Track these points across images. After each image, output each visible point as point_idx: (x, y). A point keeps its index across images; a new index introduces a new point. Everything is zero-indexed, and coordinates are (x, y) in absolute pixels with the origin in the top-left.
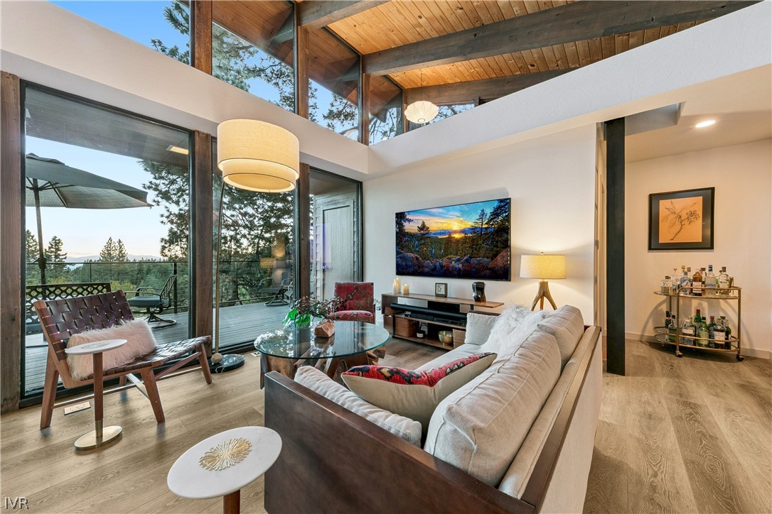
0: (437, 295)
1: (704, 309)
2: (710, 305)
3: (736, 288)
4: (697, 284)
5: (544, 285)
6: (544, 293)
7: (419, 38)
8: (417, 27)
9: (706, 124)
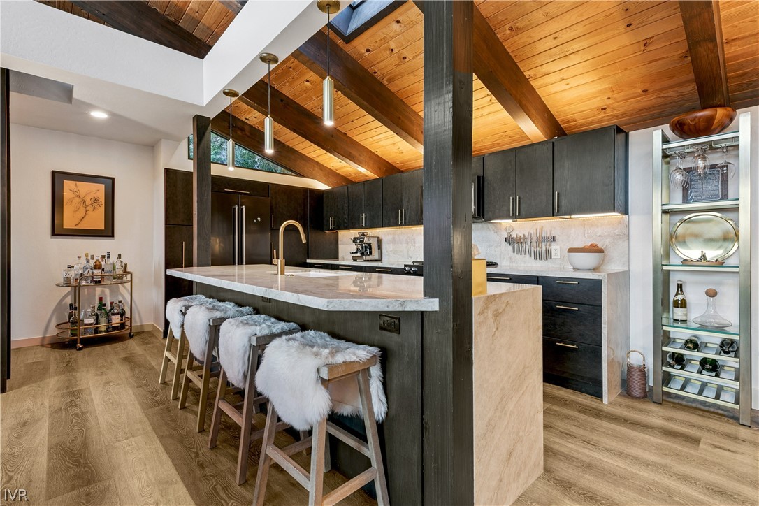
1: (106, 296)
2: (112, 292)
3: (129, 273)
4: (97, 272)
9: (100, 115)
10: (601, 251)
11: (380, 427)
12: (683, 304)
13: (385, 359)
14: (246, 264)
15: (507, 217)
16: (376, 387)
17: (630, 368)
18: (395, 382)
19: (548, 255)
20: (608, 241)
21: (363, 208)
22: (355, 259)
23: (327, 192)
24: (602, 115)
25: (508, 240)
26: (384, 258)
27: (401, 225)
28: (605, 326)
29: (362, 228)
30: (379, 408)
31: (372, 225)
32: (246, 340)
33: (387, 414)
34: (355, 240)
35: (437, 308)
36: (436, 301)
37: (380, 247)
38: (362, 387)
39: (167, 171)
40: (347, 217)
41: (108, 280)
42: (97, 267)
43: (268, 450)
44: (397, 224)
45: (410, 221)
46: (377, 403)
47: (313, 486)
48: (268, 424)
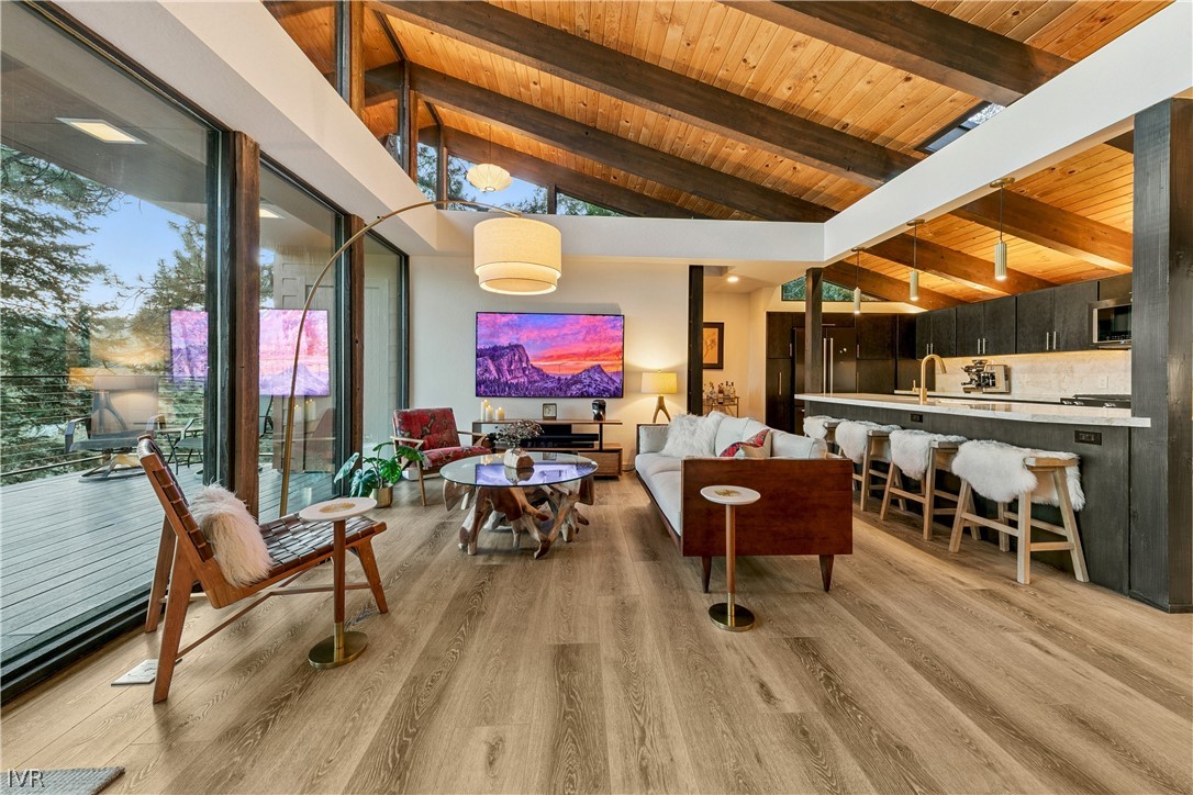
0: (545, 418)
4: (721, 395)
5: (661, 400)
6: (661, 406)
7: (516, 97)
8: (523, 86)
9: (733, 280)
11: (1076, 514)
13: (1083, 464)
14: (834, 392)
16: (1073, 484)
18: (1093, 482)
21: (982, 332)
22: (967, 391)
23: (923, 314)
26: (1014, 390)
27: (1051, 350)
29: (981, 354)
30: (1077, 499)
31: (996, 351)
32: (927, 444)
33: (1084, 506)
34: (968, 369)
35: (1149, 425)
36: (1149, 419)
37: (1007, 377)
38: (1059, 481)
39: (769, 314)
40: (954, 342)
41: (726, 402)
42: (721, 392)
43: (964, 515)
44: (1043, 350)
45: (1066, 346)
46: (1074, 496)
47: (1022, 533)
48: (962, 499)
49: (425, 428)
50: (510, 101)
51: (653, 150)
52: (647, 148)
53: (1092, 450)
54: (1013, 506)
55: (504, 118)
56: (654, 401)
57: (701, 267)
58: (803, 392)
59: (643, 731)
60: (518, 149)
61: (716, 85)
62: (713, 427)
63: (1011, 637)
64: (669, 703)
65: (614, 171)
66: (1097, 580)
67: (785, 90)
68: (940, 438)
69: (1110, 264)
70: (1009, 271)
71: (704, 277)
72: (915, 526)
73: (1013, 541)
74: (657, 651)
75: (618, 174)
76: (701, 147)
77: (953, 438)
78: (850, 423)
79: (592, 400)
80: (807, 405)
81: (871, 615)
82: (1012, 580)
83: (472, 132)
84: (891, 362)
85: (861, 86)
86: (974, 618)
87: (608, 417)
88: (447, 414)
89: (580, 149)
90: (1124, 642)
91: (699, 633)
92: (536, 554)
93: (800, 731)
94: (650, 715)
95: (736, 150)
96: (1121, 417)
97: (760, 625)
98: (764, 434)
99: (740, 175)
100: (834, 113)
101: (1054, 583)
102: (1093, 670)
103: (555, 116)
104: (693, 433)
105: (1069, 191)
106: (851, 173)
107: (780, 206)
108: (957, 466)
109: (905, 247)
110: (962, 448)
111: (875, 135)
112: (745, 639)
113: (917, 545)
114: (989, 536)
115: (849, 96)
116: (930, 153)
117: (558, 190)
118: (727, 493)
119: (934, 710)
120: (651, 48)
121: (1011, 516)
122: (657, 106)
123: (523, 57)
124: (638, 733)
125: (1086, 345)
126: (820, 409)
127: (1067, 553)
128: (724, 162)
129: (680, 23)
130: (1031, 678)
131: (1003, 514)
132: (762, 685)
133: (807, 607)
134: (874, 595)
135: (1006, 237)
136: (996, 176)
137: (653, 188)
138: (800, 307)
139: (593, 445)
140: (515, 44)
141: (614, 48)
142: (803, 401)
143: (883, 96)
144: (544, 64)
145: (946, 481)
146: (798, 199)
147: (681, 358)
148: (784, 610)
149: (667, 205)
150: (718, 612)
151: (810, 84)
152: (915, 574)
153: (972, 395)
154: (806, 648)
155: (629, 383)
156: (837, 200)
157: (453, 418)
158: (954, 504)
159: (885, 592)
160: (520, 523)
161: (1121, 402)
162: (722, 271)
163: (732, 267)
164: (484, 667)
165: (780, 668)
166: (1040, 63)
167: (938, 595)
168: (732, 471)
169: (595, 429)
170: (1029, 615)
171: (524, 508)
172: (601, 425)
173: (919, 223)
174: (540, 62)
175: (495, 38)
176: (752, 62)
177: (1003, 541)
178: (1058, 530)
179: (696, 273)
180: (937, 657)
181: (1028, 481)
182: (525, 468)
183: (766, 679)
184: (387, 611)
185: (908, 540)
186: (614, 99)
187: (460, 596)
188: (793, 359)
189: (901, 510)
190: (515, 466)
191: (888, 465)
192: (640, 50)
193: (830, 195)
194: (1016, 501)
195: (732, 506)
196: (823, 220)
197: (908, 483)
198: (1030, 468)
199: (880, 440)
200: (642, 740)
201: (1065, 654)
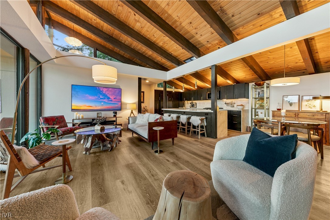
5: (132, 111)
6: (132, 112)
7: (86, 21)
8: (90, 19)
9: (147, 81)
10: (243, 106)
11: (205, 126)
12: (258, 115)
13: (206, 118)
15: (225, 99)
16: (205, 122)
17: (247, 127)
18: (207, 121)
19: (233, 106)
20: (245, 104)
21: (193, 96)
22: (190, 107)
23: (183, 92)
24: (245, 79)
25: (225, 103)
26: (197, 107)
28: (242, 119)
29: (192, 100)
31: (194, 100)
32: (186, 117)
34: (190, 103)
36: (213, 111)
37: (196, 105)
38: (203, 121)
39: (155, 90)
40: (188, 98)
41: (146, 111)
42: (144, 108)
43: (192, 129)
44: (201, 100)
45: (204, 100)
46: (205, 124)
47: (199, 131)
48: (191, 127)
49: (54, 122)
50: (84, 21)
51: (128, 46)
52: (127, 46)
53: (207, 116)
54: (198, 127)
55: (82, 26)
56: (130, 111)
57: (141, 78)
58: (163, 108)
59: (150, 171)
60: (83, 34)
61: (147, 38)
62: (148, 116)
63: (198, 145)
64: (153, 166)
65: (116, 48)
66: (208, 136)
67: (161, 44)
68: (188, 116)
69: (209, 86)
70: (197, 86)
71: (142, 80)
72: (184, 133)
73: (198, 132)
74: (147, 160)
75: (117, 49)
76: (141, 49)
77: (190, 116)
78: (173, 114)
79: (113, 111)
80: (164, 111)
81: (180, 147)
82: (198, 138)
83: (64, 24)
84: (178, 102)
85: (175, 48)
86: (194, 144)
87: (117, 116)
88: (62, 118)
89: (108, 41)
90: (210, 143)
91: (154, 156)
92: (109, 150)
93: (174, 164)
94: (150, 169)
95: (150, 52)
96: (210, 111)
97: (164, 152)
98: (161, 117)
99: (150, 57)
100: (170, 51)
101: (203, 138)
102: (207, 147)
103: (100, 30)
104: (143, 118)
105: (204, 73)
106: (173, 63)
107: (158, 66)
108: (191, 121)
109: (182, 79)
110: (191, 117)
111: (177, 57)
112: (162, 155)
113: (185, 135)
114: (195, 132)
115: (173, 48)
116: (186, 63)
117: (97, 50)
118: (158, 128)
119: (191, 156)
120: (132, 25)
121: (198, 128)
122: (133, 39)
123: (94, 14)
124: (149, 171)
125: (206, 100)
126: (167, 112)
127: (204, 133)
128: (146, 54)
129: (140, 22)
130: (201, 150)
131: (197, 128)
132: (167, 160)
133: (171, 148)
134: (181, 144)
135: (197, 80)
136: (196, 70)
137: (127, 55)
138: (162, 89)
139: (114, 123)
140: (92, 10)
141: (122, 21)
142: (163, 110)
143: (179, 50)
144: (101, 19)
145: (189, 124)
146: (162, 66)
147: (136, 100)
148: (167, 149)
149: (131, 60)
150: (156, 152)
151: (166, 44)
152: (185, 140)
153: (191, 108)
154: (172, 153)
155: (123, 106)
156: (169, 67)
157: (64, 119)
158: (190, 128)
159: (182, 143)
160: (104, 144)
161: (210, 109)
162: (145, 79)
163: (148, 79)
164: (111, 172)
165: (169, 157)
166: (201, 53)
167: (189, 142)
168: (157, 124)
169: (114, 119)
170: (200, 142)
171: (106, 139)
172: (116, 118)
173: (184, 75)
174: (100, 18)
175: (85, 6)
176: (155, 36)
177: (197, 132)
178: (204, 130)
179: (140, 79)
180: (190, 150)
181: (200, 122)
182: (102, 129)
183: (167, 159)
184: (72, 170)
185: (184, 135)
186: (119, 32)
187: (93, 163)
188: (160, 101)
189: (182, 131)
190: (100, 129)
191: (180, 122)
192: (129, 24)
193: (168, 66)
194: (198, 126)
195: (159, 130)
196: (167, 71)
197: (183, 125)
198: (200, 120)
199: (178, 117)
200: (150, 172)
201: (205, 146)
